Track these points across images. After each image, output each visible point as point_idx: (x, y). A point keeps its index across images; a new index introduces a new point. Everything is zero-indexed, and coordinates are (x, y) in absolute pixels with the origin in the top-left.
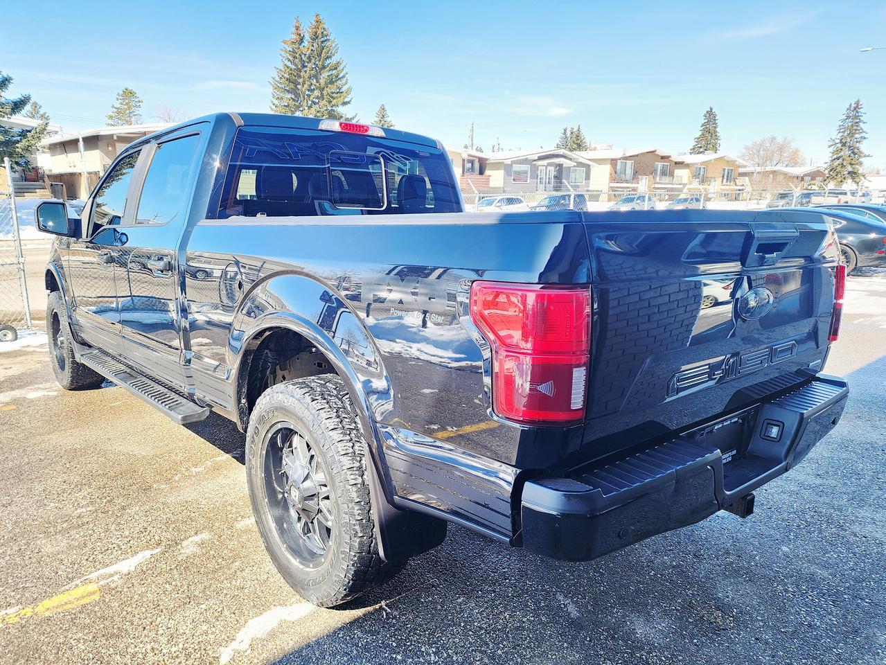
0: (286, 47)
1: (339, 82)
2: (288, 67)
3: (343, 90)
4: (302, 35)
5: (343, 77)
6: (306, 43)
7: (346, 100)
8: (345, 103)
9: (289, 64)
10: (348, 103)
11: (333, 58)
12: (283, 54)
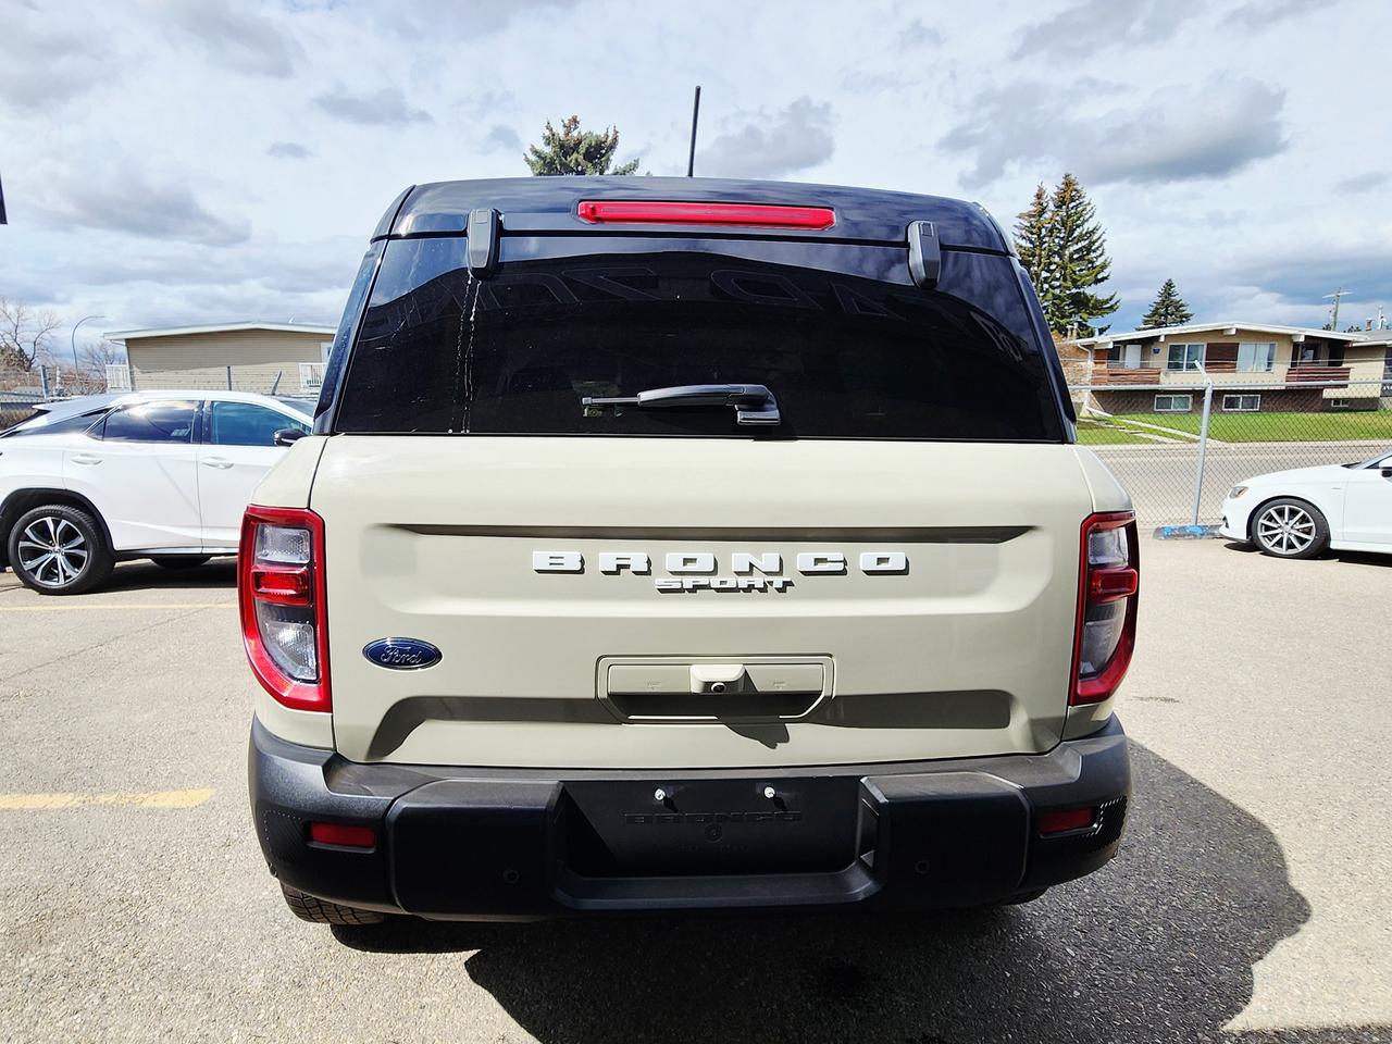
0: (1022, 221)
1: (1093, 255)
2: (1021, 247)
3: (1097, 264)
4: (1045, 205)
5: (1097, 248)
6: (1048, 215)
7: (1099, 277)
8: (1097, 281)
9: (1024, 243)
10: (1103, 279)
11: (1086, 225)
12: (1017, 232)
